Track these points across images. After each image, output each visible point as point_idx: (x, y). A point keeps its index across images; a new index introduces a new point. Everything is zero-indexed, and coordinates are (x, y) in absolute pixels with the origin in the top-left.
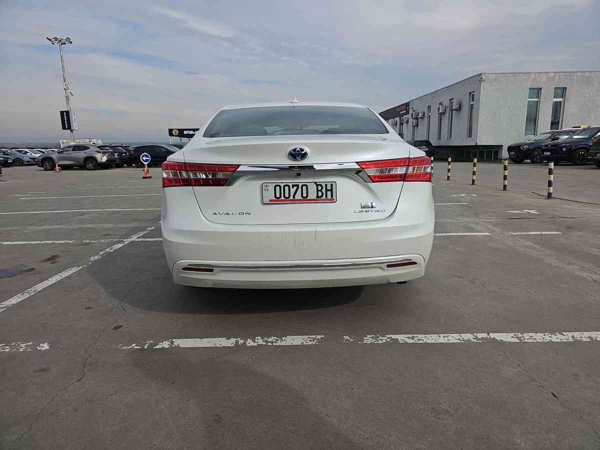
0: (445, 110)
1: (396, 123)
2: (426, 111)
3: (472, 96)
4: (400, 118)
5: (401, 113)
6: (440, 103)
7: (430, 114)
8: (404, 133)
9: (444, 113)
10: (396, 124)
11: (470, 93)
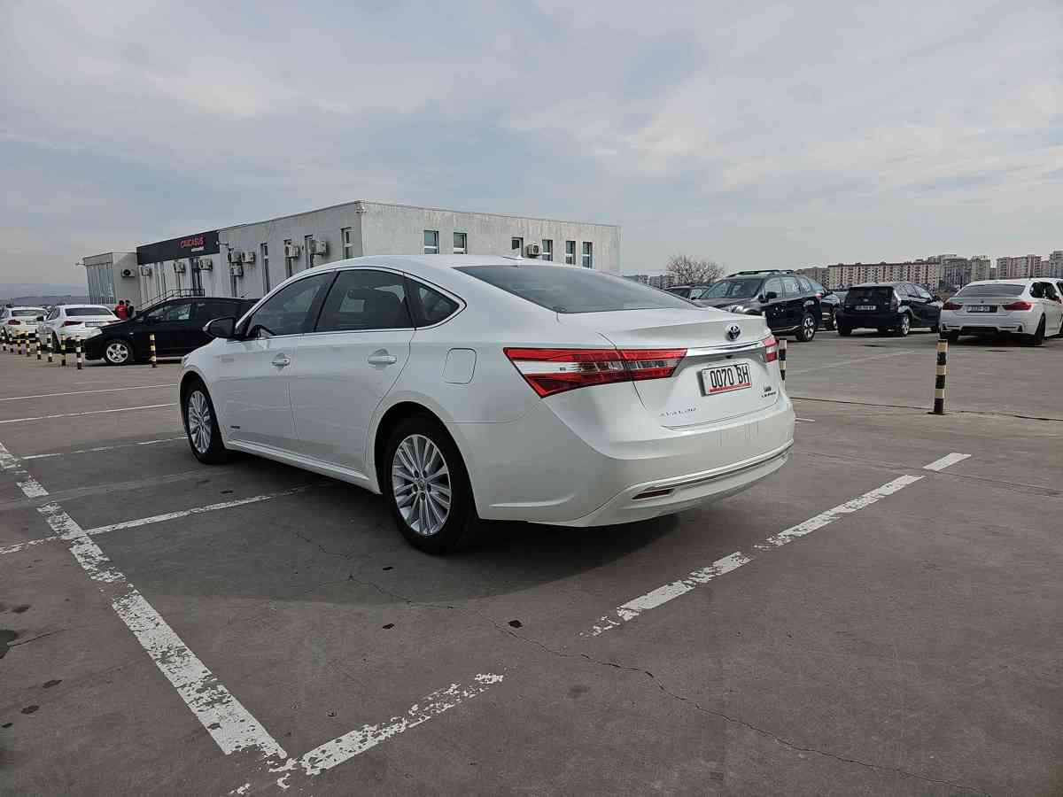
0: (299, 252)
1: (184, 269)
2: (258, 251)
3: (346, 233)
4: (191, 260)
5: (193, 250)
6: (286, 241)
7: (266, 257)
8: (204, 287)
9: (296, 258)
10: (183, 271)
11: (342, 229)
